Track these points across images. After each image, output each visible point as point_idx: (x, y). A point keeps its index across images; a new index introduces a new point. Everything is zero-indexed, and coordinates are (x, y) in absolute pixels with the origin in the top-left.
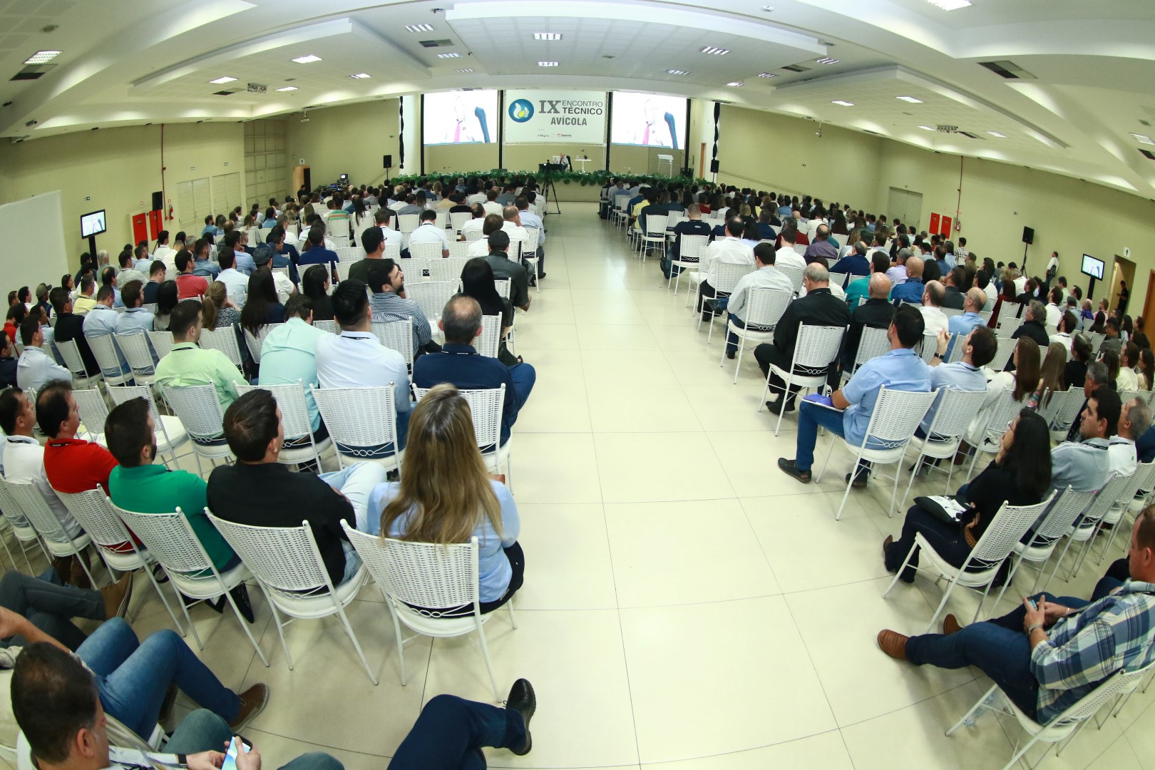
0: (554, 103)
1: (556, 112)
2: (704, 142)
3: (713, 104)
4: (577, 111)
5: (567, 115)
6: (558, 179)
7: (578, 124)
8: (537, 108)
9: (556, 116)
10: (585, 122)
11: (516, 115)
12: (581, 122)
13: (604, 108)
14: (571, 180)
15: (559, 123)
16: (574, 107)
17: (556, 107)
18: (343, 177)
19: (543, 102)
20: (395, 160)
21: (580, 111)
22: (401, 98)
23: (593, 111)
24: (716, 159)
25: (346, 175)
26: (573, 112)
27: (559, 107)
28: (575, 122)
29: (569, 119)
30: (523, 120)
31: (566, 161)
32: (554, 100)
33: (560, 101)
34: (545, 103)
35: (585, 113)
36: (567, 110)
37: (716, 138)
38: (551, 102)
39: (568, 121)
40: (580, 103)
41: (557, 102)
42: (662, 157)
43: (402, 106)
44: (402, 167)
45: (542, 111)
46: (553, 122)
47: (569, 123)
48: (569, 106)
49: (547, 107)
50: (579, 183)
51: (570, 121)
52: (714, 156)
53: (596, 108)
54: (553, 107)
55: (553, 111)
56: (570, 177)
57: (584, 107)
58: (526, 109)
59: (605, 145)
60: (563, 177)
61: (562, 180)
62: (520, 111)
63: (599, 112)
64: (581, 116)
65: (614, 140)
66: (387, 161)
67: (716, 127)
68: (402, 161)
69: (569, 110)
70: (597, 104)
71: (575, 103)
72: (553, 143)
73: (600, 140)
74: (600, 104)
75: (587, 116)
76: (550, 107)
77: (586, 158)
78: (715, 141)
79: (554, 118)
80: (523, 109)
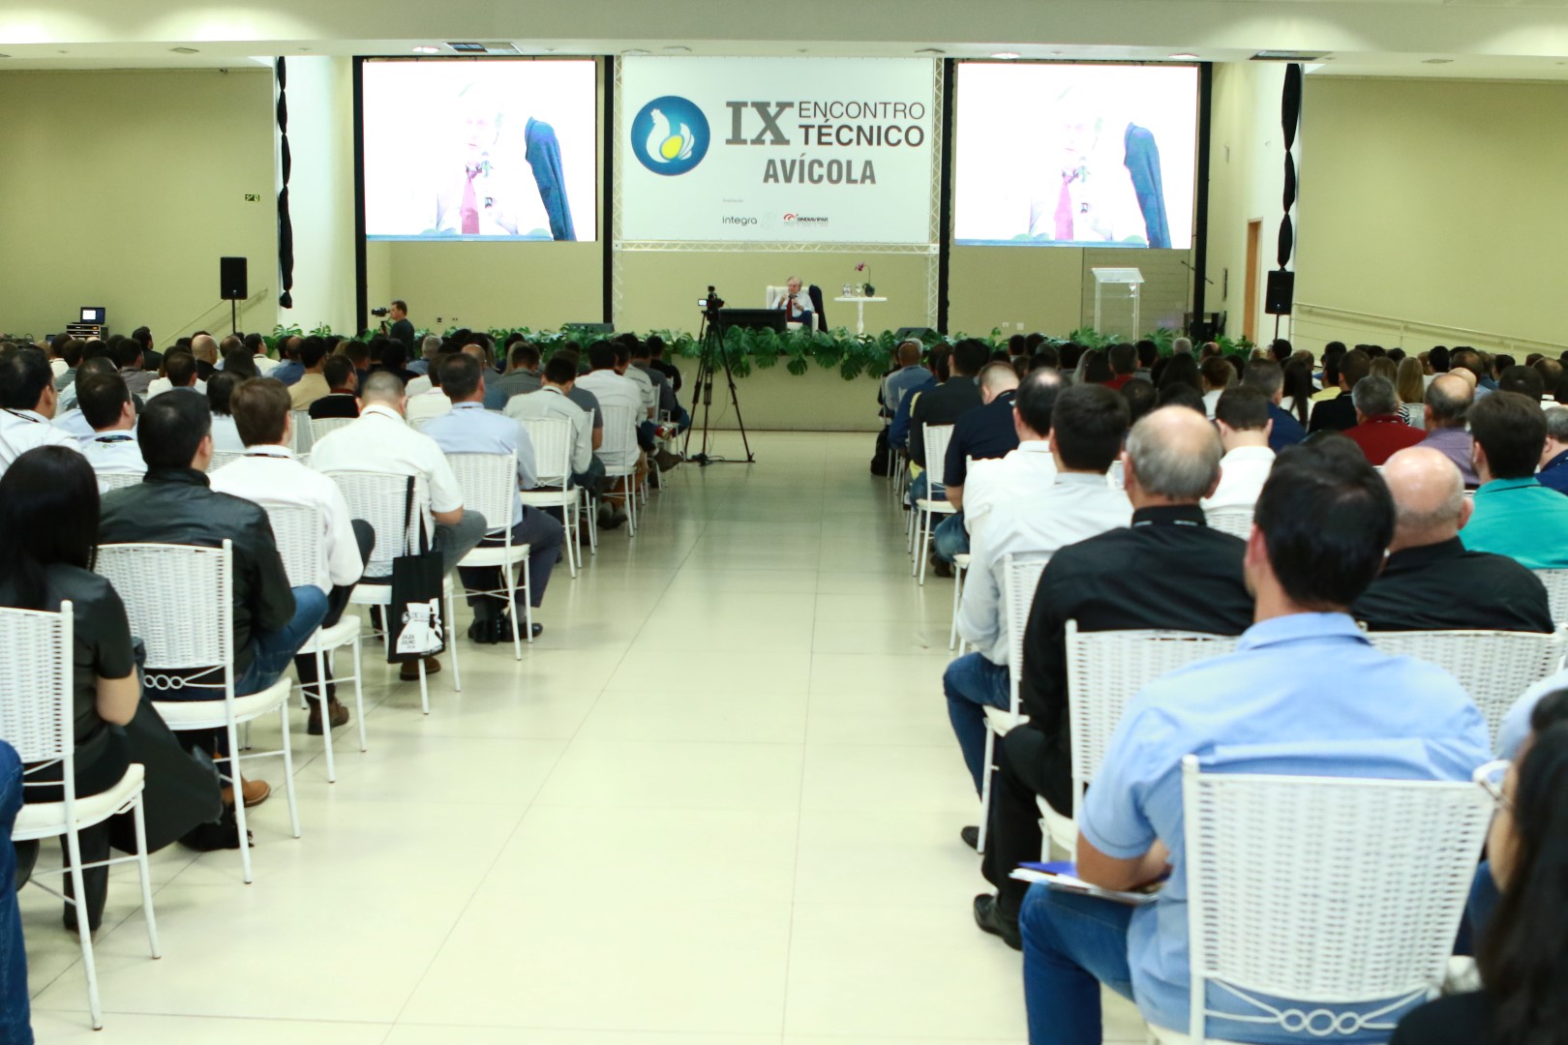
0: (773, 110)
1: (780, 139)
2: (1254, 217)
3: (1280, 69)
4: (845, 135)
5: (814, 151)
6: (767, 356)
7: (850, 180)
8: (720, 125)
9: (779, 153)
10: (869, 174)
11: (654, 154)
12: (857, 174)
13: (930, 124)
14: (810, 361)
15: (788, 179)
16: (836, 124)
17: (779, 122)
18: (90, 315)
19: (737, 107)
20: (262, 274)
21: (853, 135)
22: (281, 64)
23: (894, 136)
24: (1289, 267)
25: (101, 312)
26: (833, 139)
27: (788, 123)
28: (839, 173)
29: (821, 165)
30: (675, 167)
31: (805, 302)
32: (773, 98)
33: (791, 105)
34: (744, 110)
35: (870, 142)
36: (813, 133)
37: (1289, 197)
38: (761, 107)
39: (817, 171)
40: (853, 110)
41: (783, 106)
42: (1104, 274)
43: (283, 95)
44: (286, 302)
45: (736, 139)
46: (770, 175)
47: (821, 178)
48: (820, 120)
49: (752, 124)
50: (835, 372)
51: (824, 171)
52: (1283, 256)
53: (904, 124)
54: (770, 123)
55: (768, 136)
56: (807, 352)
57: (866, 123)
58: (685, 130)
59: (935, 249)
60: (783, 353)
61: (783, 362)
62: (667, 139)
63: (914, 136)
64: (857, 155)
65: (961, 232)
66: (234, 277)
67: (1289, 158)
68: (288, 283)
69: (820, 134)
70: (907, 110)
71: (837, 110)
72: (770, 245)
73: (921, 233)
74: (917, 111)
75: (878, 153)
76: (761, 124)
77: (869, 291)
78: (1287, 207)
79: (771, 162)
80: (675, 131)
